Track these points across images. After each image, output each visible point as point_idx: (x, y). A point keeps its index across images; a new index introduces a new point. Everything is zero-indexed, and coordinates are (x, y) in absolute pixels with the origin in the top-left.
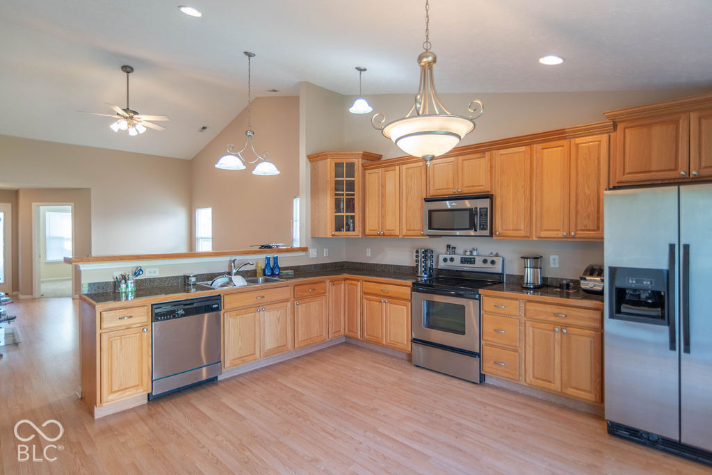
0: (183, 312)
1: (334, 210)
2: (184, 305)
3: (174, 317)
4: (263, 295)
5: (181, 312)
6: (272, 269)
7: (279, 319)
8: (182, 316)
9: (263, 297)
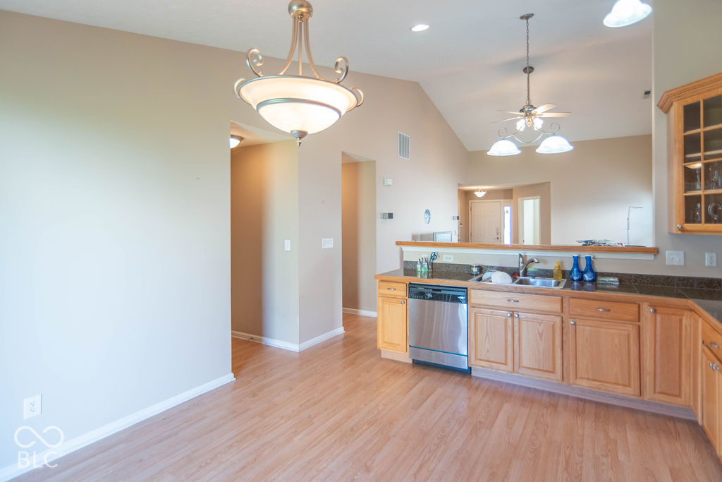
0: (431, 296)
1: (682, 188)
2: (433, 290)
3: (424, 298)
4: (517, 299)
5: (430, 295)
6: (582, 273)
7: (541, 335)
8: (430, 299)
9: (518, 301)
